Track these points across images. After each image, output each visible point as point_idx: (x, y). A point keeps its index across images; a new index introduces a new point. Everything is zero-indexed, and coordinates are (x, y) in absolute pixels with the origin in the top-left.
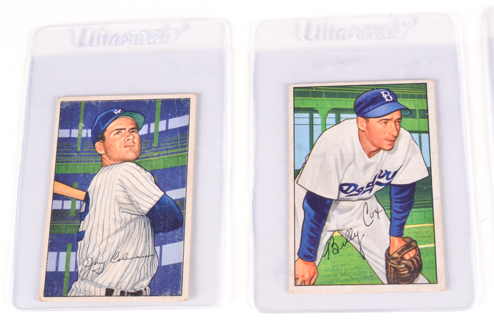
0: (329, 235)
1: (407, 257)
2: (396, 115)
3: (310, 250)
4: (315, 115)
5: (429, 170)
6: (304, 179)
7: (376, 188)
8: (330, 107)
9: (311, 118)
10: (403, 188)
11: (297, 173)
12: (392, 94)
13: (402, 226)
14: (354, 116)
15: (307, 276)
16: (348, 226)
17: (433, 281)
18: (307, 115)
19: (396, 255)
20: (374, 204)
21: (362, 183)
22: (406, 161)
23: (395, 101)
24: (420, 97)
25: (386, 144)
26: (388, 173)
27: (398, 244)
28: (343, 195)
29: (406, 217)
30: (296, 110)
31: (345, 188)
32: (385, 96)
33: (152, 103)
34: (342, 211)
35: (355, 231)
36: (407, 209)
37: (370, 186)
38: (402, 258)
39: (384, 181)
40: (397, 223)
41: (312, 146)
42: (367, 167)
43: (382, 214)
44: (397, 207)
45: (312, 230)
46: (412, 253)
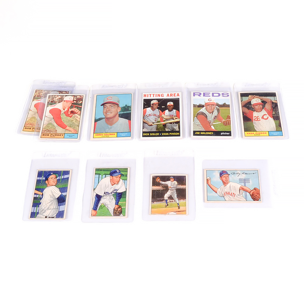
0: (100, 204)
1: (119, 210)
2: (120, 176)
3: (96, 208)
4: (100, 175)
5: (126, 189)
6: (95, 191)
7: (113, 193)
8: (104, 173)
9: (99, 176)
10: (119, 193)
11: (94, 189)
12: (119, 170)
13: (118, 202)
14: (110, 176)
15: (94, 214)
16: (105, 202)
17: (124, 215)
18: (98, 175)
19: (116, 209)
20: (112, 197)
21: (110, 192)
22: (121, 187)
23: (120, 172)
24: (126, 171)
25: (116, 183)
26: (116, 190)
27: (117, 207)
28: (105, 195)
29: (119, 200)
30: (96, 174)
31: (105, 193)
32: (117, 171)
33: (61, 171)
34: (104, 199)
35: (107, 203)
36: (120, 198)
37: (112, 193)
38: (117, 210)
39: (115, 191)
40: (117, 202)
41: (99, 183)
42: (111, 188)
43: (114, 200)
44: (117, 198)
45: (96, 203)
46: (120, 209)
